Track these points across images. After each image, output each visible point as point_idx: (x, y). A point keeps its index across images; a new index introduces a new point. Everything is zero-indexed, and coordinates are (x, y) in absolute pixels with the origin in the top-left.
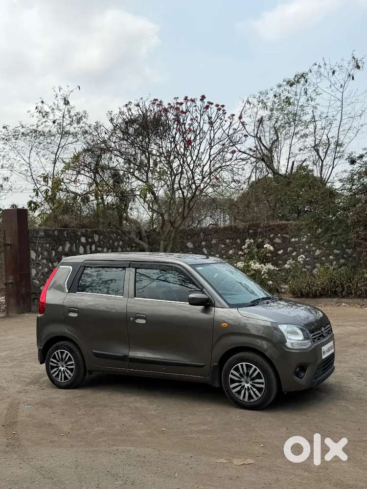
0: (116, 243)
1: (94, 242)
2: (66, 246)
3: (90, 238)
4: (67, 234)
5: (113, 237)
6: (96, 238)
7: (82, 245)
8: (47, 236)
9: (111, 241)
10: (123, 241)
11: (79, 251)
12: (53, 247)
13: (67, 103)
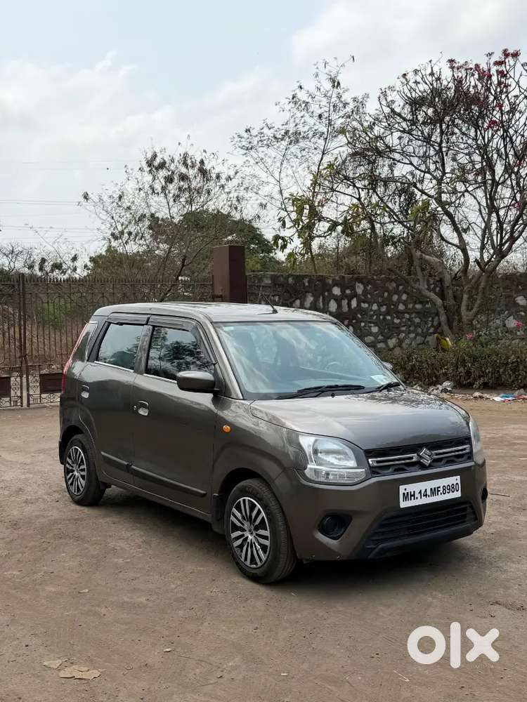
0: (395, 298)
1: (355, 295)
2: (308, 299)
3: (348, 288)
4: (309, 282)
5: (391, 288)
6: (360, 289)
7: (336, 300)
8: (275, 285)
9: (386, 294)
10: (408, 294)
11: (328, 308)
12: (286, 300)
13: (336, 84)
